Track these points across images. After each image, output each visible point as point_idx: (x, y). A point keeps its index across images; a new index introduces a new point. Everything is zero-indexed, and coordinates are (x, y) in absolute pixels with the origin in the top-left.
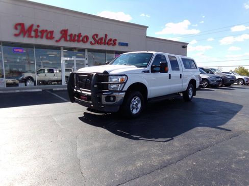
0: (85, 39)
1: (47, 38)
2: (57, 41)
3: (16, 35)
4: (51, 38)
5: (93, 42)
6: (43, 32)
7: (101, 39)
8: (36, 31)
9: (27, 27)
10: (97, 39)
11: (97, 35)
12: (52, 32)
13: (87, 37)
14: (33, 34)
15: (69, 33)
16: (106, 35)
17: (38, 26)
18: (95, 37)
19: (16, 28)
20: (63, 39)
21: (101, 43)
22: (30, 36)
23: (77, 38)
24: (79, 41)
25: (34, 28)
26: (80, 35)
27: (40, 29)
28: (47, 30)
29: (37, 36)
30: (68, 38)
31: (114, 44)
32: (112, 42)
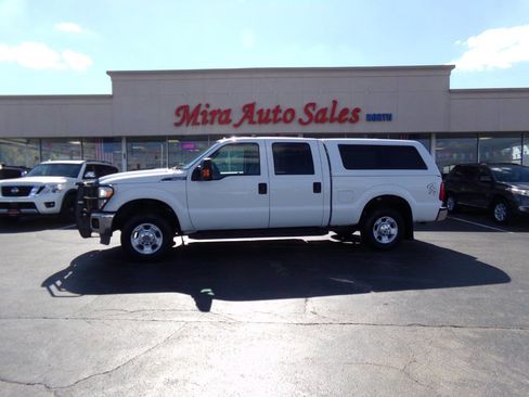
0: (289, 116)
1: (221, 122)
2: (236, 126)
3: (177, 125)
4: (228, 121)
5: (306, 119)
6: (214, 113)
7: (324, 111)
8: (204, 113)
9: (191, 110)
10: (314, 113)
11: (313, 105)
12: (228, 112)
13: (292, 111)
14: (200, 118)
15: (257, 108)
16: (335, 103)
17: (208, 106)
18: (310, 109)
19: (177, 114)
20: (246, 121)
21: (323, 121)
22: (195, 123)
23: (271, 116)
24: (276, 121)
25: (202, 109)
26: (277, 110)
27: (209, 110)
28: (219, 110)
29: (205, 122)
30: (256, 118)
31: (355, 118)
32: (350, 116)
